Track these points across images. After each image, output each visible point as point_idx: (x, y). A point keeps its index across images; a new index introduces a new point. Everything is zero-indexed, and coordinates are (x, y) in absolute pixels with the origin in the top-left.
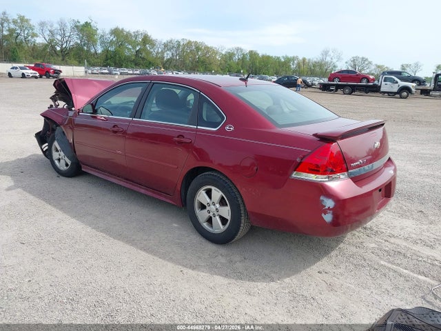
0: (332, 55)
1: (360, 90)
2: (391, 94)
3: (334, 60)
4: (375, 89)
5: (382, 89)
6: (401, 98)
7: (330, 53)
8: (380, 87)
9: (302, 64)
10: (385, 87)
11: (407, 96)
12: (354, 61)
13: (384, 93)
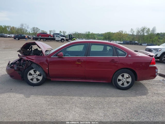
0: (25, 26)
1: (49, 40)
2: (58, 41)
3: (26, 28)
4: (54, 39)
5: (56, 39)
6: (62, 42)
7: (24, 25)
8: (55, 39)
9: (13, 29)
10: (57, 39)
11: (64, 41)
12: (33, 29)
13: (57, 40)
